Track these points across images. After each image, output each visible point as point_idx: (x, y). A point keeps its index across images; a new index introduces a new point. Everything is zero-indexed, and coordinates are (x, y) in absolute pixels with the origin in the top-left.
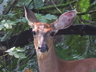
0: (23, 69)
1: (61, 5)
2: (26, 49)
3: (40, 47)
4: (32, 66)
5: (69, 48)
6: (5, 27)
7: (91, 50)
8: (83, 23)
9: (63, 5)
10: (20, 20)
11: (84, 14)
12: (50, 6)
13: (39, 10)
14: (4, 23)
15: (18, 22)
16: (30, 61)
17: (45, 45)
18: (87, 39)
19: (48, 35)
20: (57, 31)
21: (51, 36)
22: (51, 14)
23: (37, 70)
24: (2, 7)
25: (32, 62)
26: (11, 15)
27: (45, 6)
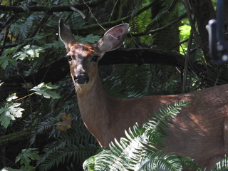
0: (58, 114)
1: (109, 22)
2: (61, 86)
3: (76, 75)
4: (70, 109)
5: (123, 83)
6: (29, 56)
7: (154, 85)
8: (141, 48)
9: (112, 22)
10: (50, 45)
11: (142, 34)
12: (94, 25)
13: (79, 30)
14: (28, 50)
15: (47, 47)
16: (67, 102)
17: (84, 73)
18: (148, 70)
19: (89, 59)
20: (102, 55)
21: (93, 62)
22: (95, 35)
23: (77, 115)
24: (26, 27)
25: (70, 104)
26: (37, 37)
27: (86, 24)
